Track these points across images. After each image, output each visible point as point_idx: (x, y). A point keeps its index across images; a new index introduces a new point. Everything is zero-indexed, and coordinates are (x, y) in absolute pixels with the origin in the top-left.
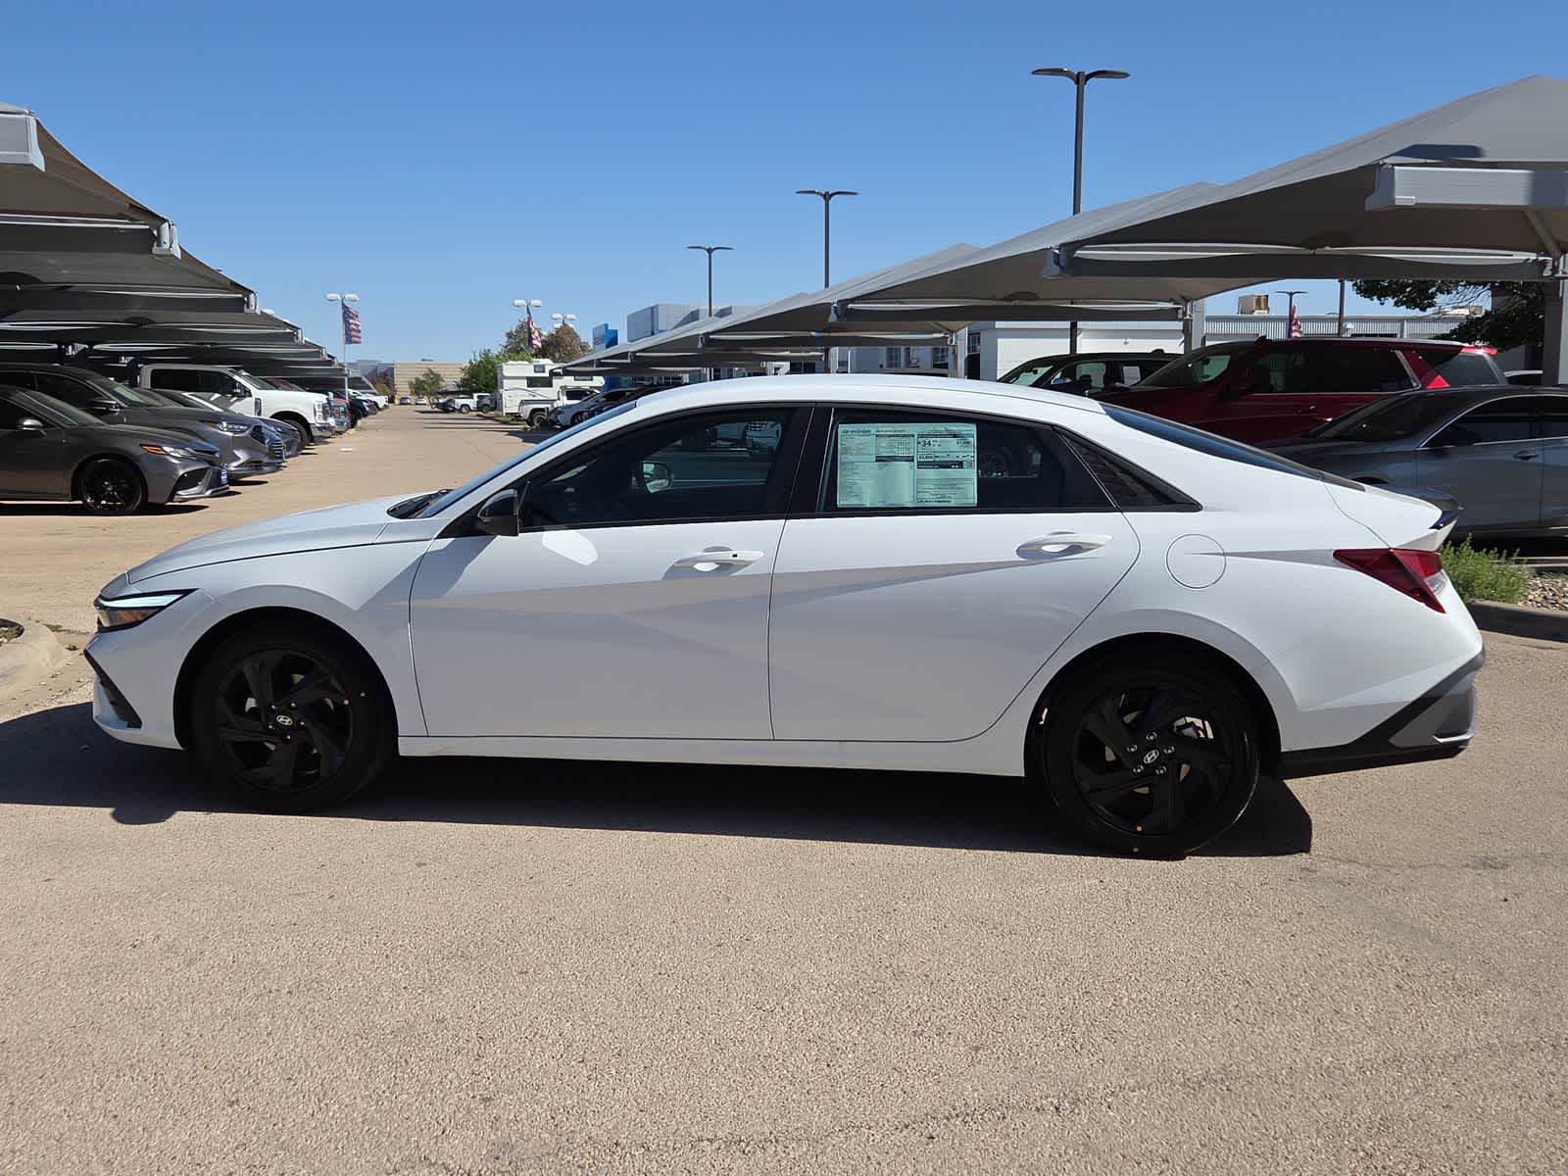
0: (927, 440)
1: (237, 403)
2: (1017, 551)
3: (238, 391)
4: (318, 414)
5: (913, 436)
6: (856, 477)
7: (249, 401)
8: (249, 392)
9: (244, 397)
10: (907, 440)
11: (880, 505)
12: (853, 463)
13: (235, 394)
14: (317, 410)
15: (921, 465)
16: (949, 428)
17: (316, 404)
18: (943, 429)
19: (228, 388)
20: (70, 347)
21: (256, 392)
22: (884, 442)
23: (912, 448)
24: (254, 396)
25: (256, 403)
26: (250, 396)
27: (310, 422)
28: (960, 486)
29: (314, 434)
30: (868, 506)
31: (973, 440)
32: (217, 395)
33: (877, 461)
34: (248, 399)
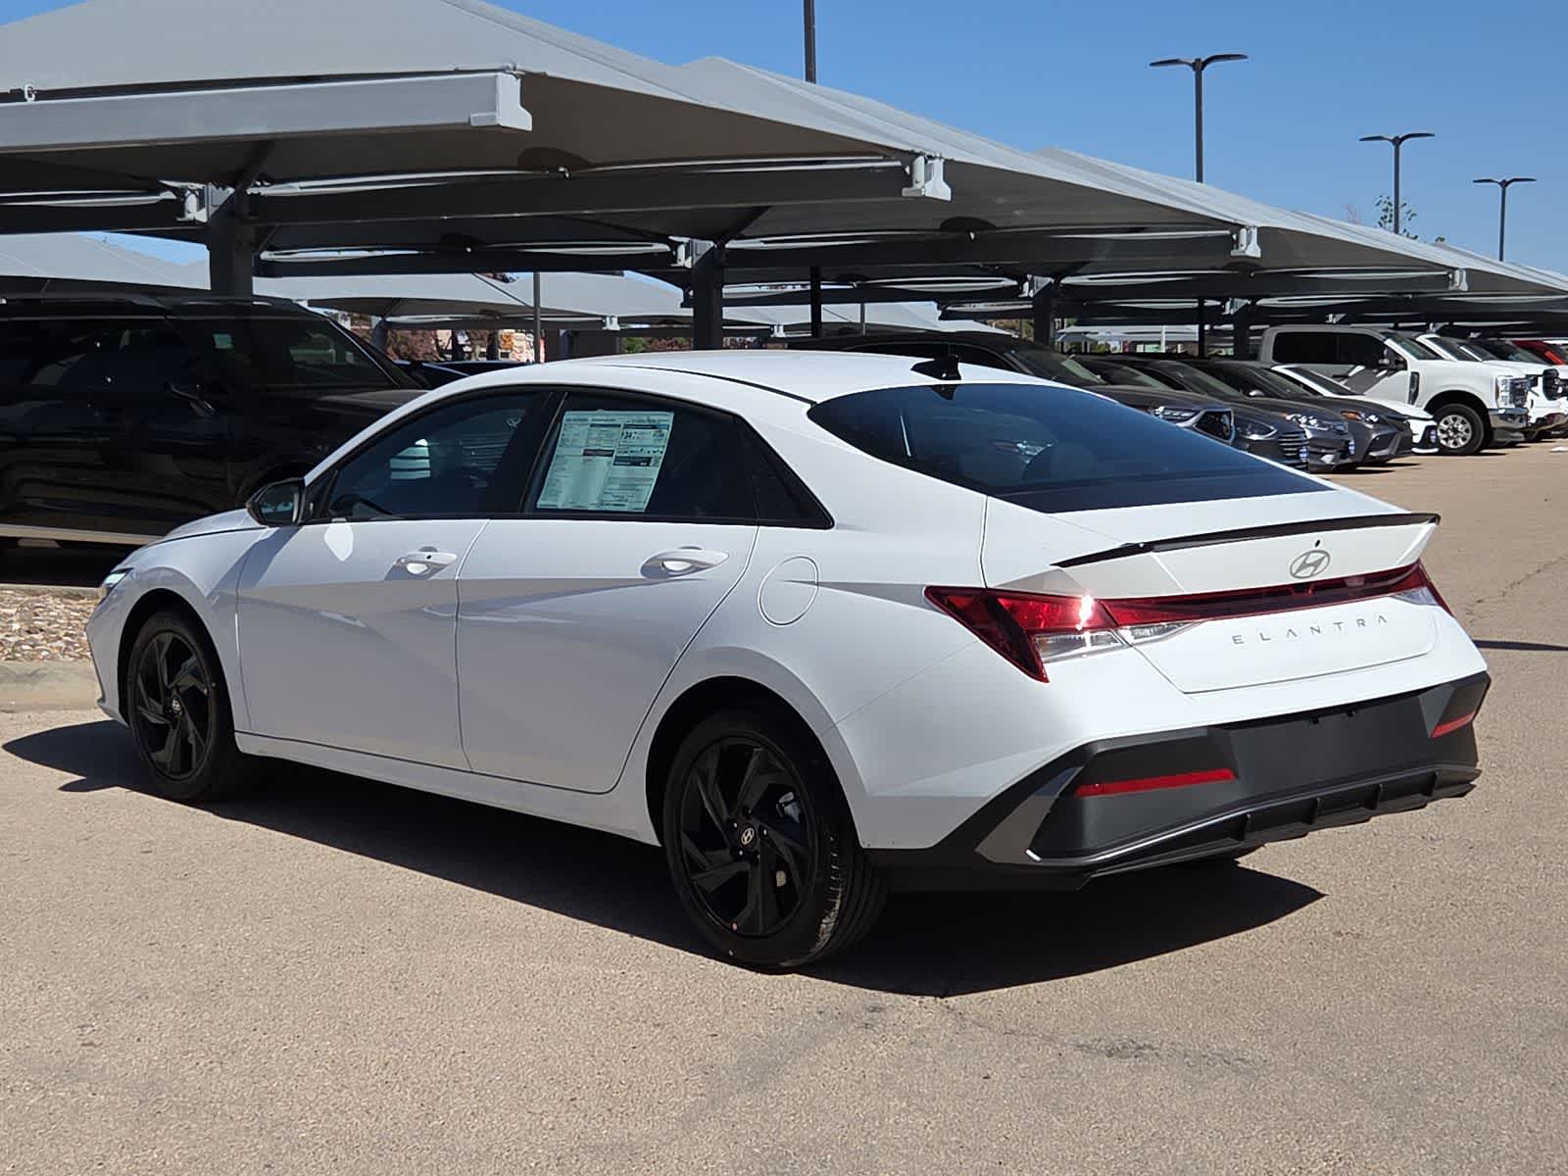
0: (629, 431)
1: (1386, 378)
2: (643, 567)
3: (1386, 361)
4: (1501, 394)
5: (620, 426)
6: (563, 473)
7: (1403, 376)
8: (1405, 362)
9: (1396, 370)
10: (614, 430)
11: (569, 506)
12: (563, 456)
13: (1381, 367)
14: (1501, 388)
15: (619, 461)
16: (652, 418)
17: (1500, 379)
18: (645, 418)
19: (1373, 357)
20: (1228, 304)
21: (1414, 364)
22: (595, 434)
23: (613, 441)
24: (1411, 369)
25: (1412, 378)
26: (1405, 368)
27: (1488, 407)
28: (638, 487)
29: (1493, 425)
30: (560, 507)
31: (667, 433)
32: (1360, 368)
33: (584, 455)
34: (1401, 373)
